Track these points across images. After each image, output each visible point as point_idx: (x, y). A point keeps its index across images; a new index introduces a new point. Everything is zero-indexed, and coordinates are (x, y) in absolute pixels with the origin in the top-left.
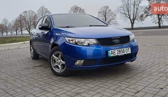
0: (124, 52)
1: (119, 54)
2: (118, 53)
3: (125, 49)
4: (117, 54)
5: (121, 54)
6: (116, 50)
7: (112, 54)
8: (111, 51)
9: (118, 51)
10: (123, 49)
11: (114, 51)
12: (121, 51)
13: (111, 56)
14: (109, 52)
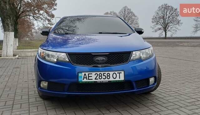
0: (108, 77)
1: (99, 80)
2: (98, 78)
3: (111, 73)
4: (95, 79)
5: (102, 80)
6: (94, 73)
7: (85, 79)
8: (83, 74)
9: (96, 75)
10: (107, 73)
11: (88, 74)
12: (104, 75)
13: (83, 81)
14: (80, 75)
